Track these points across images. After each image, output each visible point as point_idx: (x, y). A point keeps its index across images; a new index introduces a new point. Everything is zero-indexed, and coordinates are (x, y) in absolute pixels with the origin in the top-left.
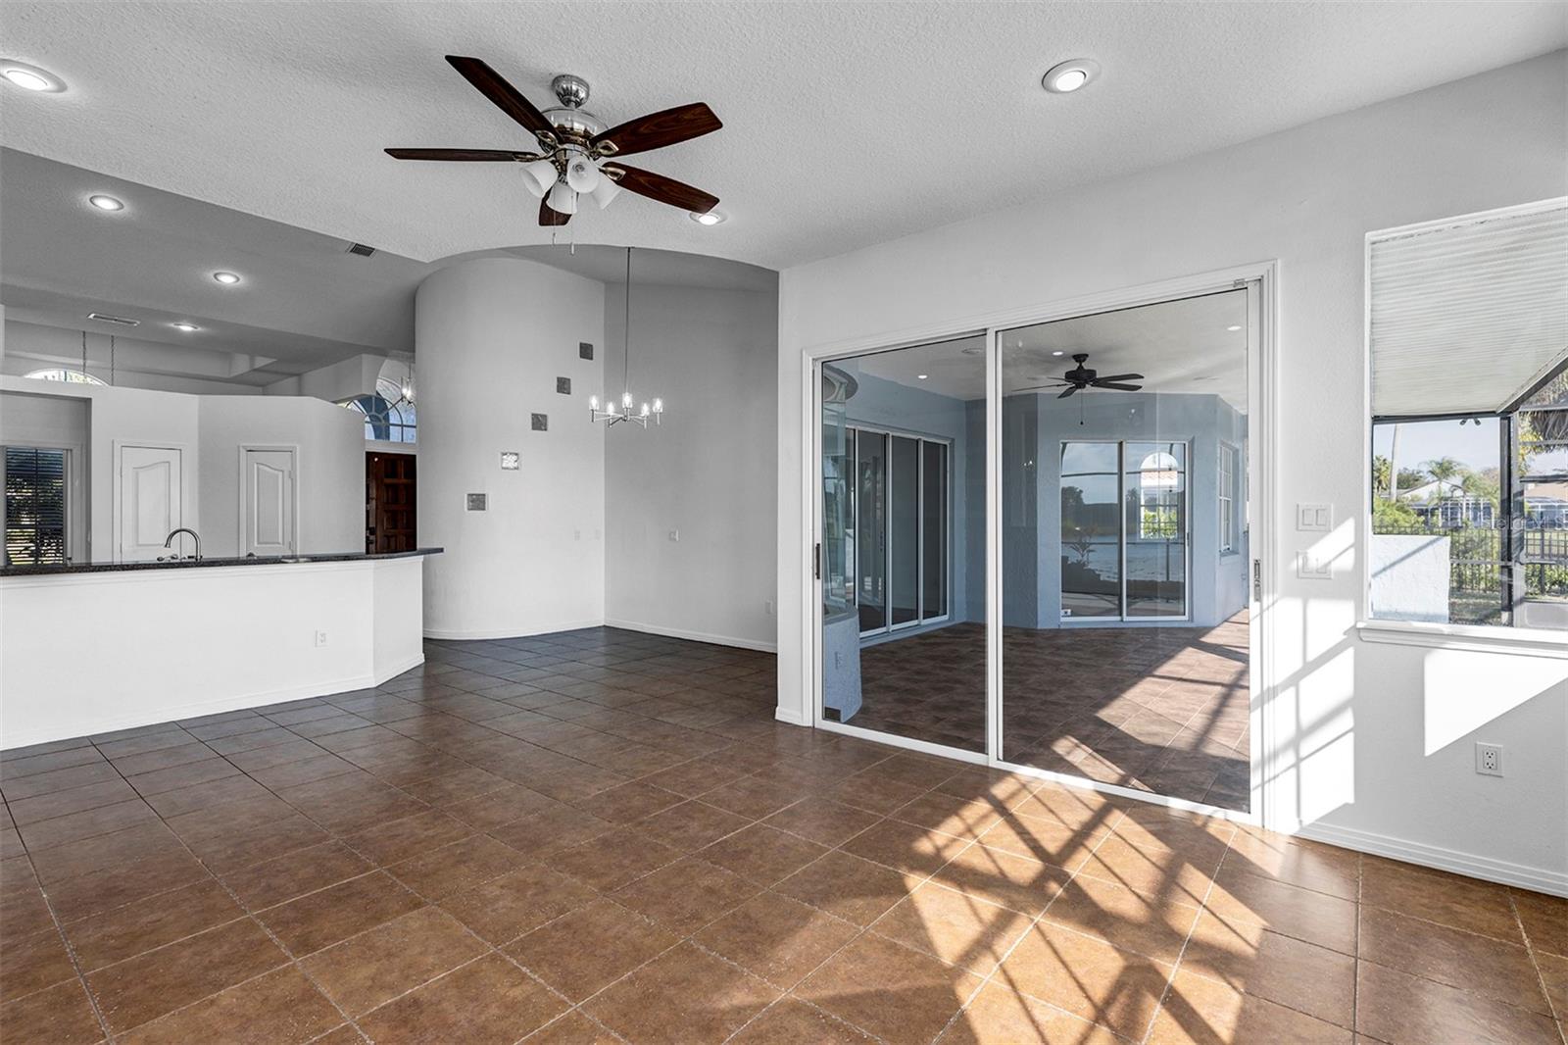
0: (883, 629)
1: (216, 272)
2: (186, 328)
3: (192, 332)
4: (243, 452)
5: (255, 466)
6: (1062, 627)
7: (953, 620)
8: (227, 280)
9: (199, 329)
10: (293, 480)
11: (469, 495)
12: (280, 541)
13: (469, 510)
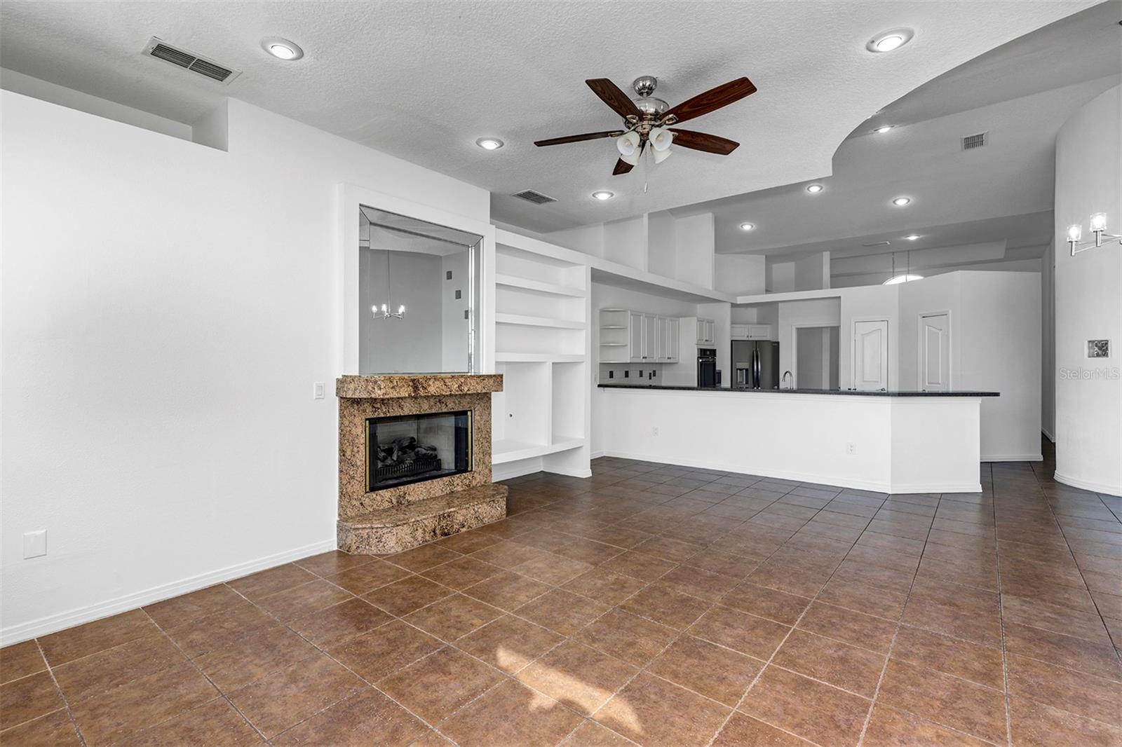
1: (893, 200)
2: (913, 238)
3: (918, 239)
4: (920, 318)
5: (927, 327)
8: (902, 202)
9: (921, 236)
10: (948, 336)
11: (1089, 342)
12: (940, 382)
13: (1089, 357)
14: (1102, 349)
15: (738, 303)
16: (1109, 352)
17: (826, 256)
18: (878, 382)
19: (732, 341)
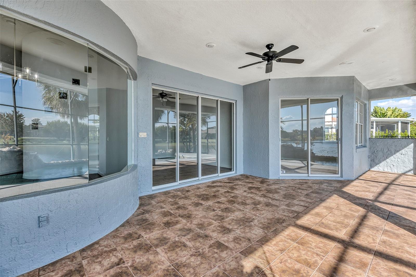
0: (197, 178)
6: (280, 178)
7: (236, 173)
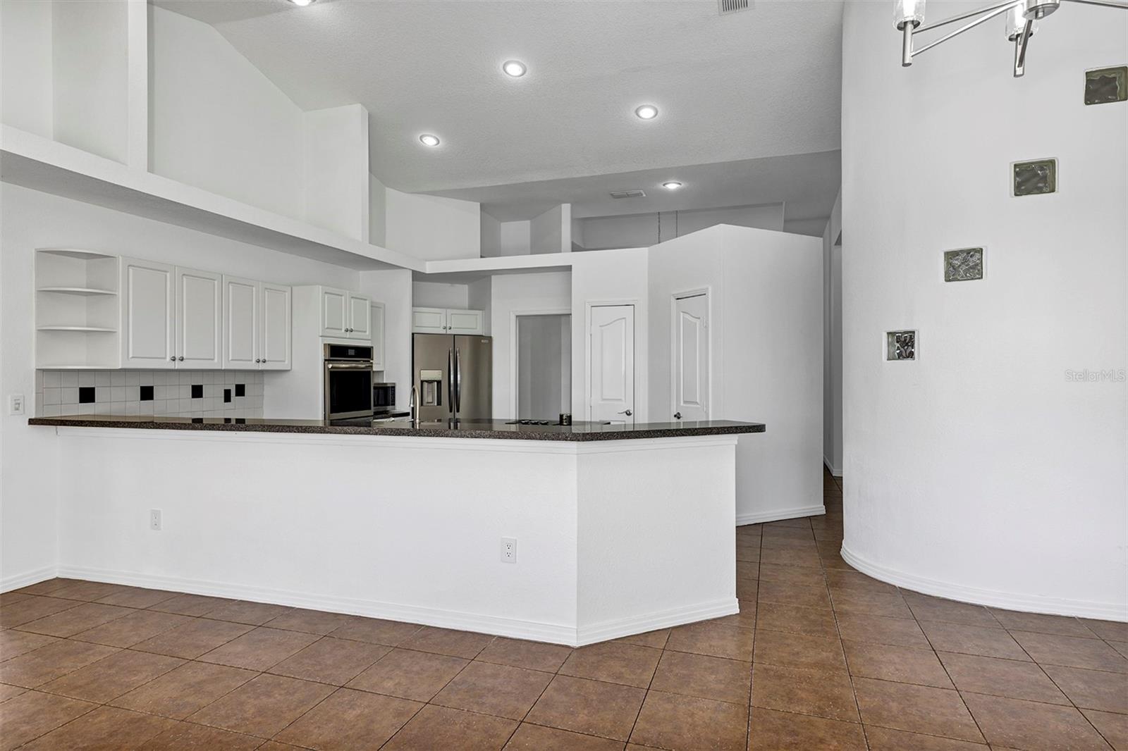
1: (637, 110)
2: (672, 186)
3: (678, 188)
4: (673, 300)
5: (682, 315)
8: (647, 113)
9: (683, 184)
10: (706, 327)
11: (889, 333)
12: (698, 401)
13: (889, 359)
14: (904, 345)
15: (428, 272)
16: (916, 351)
17: (566, 209)
18: (621, 400)
19: (413, 334)
